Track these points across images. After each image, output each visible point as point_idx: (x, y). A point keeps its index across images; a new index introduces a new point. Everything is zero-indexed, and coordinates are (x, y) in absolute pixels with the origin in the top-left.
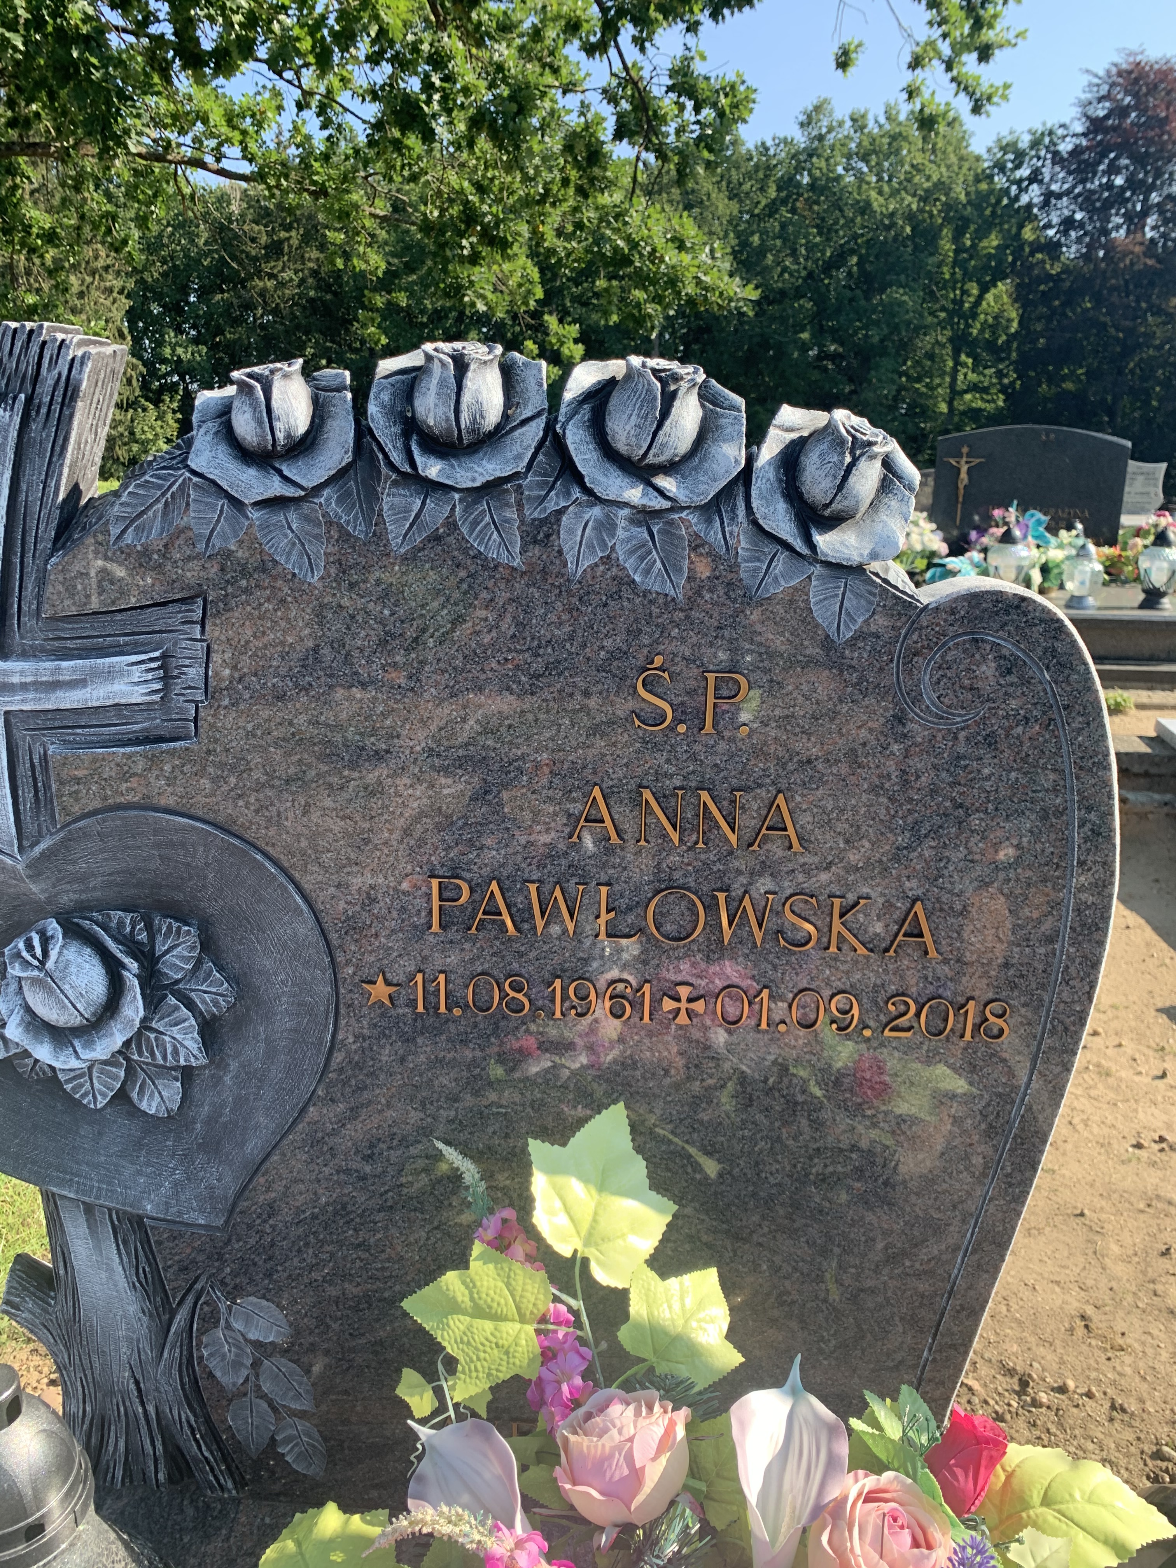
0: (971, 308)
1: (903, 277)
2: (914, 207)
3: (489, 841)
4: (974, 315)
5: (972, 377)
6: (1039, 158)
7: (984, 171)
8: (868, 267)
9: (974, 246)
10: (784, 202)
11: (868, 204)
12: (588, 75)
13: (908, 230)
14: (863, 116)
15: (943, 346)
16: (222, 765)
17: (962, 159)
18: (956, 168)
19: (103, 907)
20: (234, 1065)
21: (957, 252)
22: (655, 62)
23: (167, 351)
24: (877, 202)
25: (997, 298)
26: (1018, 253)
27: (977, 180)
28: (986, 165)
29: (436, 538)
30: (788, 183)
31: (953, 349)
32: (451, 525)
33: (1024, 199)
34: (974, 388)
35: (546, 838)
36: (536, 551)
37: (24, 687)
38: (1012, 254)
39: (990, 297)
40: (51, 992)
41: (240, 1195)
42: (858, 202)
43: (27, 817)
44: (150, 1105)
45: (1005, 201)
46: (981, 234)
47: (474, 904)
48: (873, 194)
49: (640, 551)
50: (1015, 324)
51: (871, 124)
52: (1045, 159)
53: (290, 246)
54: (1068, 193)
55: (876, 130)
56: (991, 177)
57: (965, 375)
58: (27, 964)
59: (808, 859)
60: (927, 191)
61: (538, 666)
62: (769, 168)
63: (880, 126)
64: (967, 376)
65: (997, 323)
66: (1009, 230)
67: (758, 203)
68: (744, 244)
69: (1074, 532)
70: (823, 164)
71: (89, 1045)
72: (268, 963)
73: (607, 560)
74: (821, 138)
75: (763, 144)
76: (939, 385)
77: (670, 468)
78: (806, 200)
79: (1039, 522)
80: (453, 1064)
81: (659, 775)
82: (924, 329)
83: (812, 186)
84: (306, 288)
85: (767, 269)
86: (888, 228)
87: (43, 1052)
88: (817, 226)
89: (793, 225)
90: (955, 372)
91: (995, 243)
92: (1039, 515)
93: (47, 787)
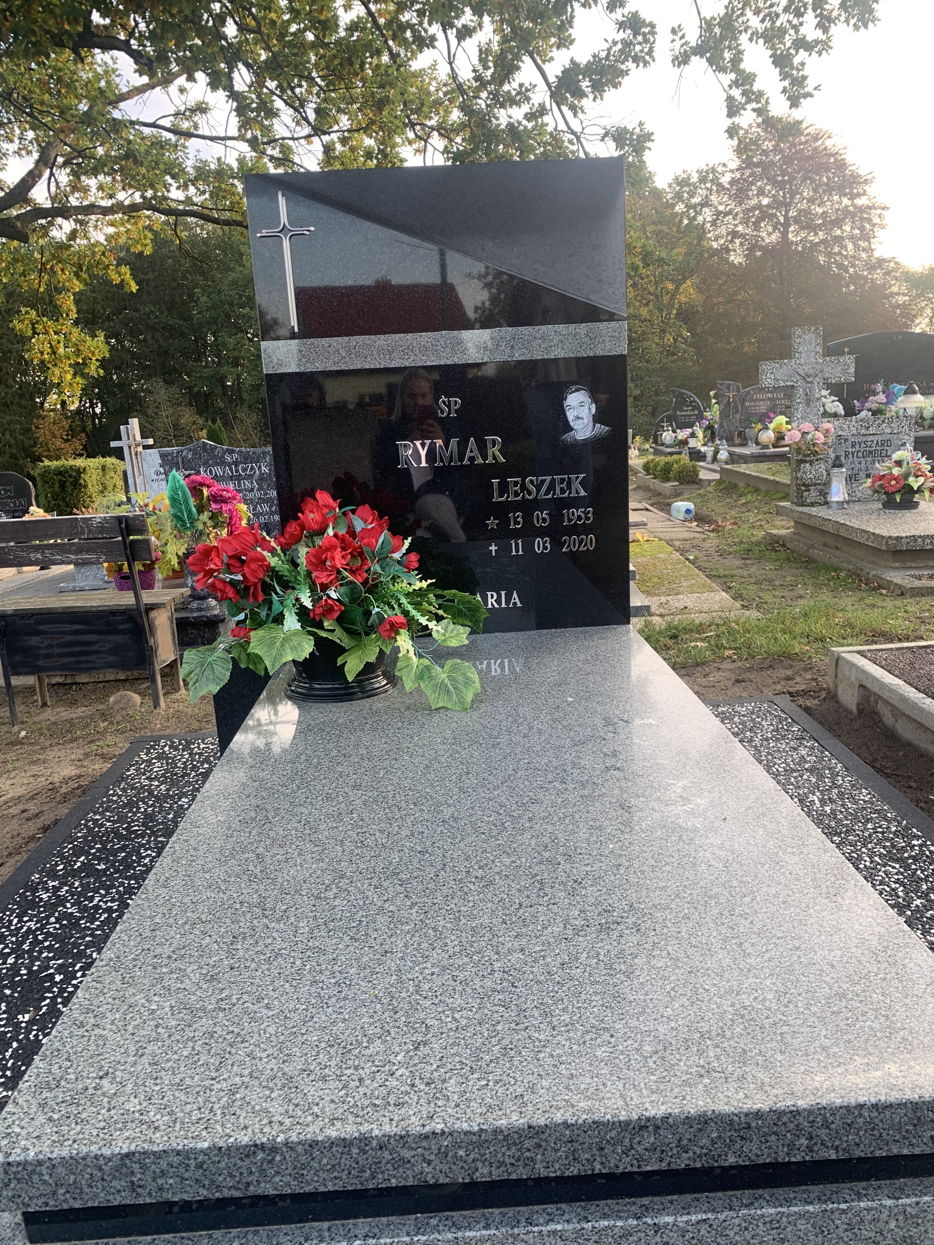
6: (707, 189)
7: (668, 200)
17: (651, 193)
26: (699, 258)
28: (669, 196)
38: (696, 258)
52: (711, 189)
54: (731, 212)
56: (673, 205)
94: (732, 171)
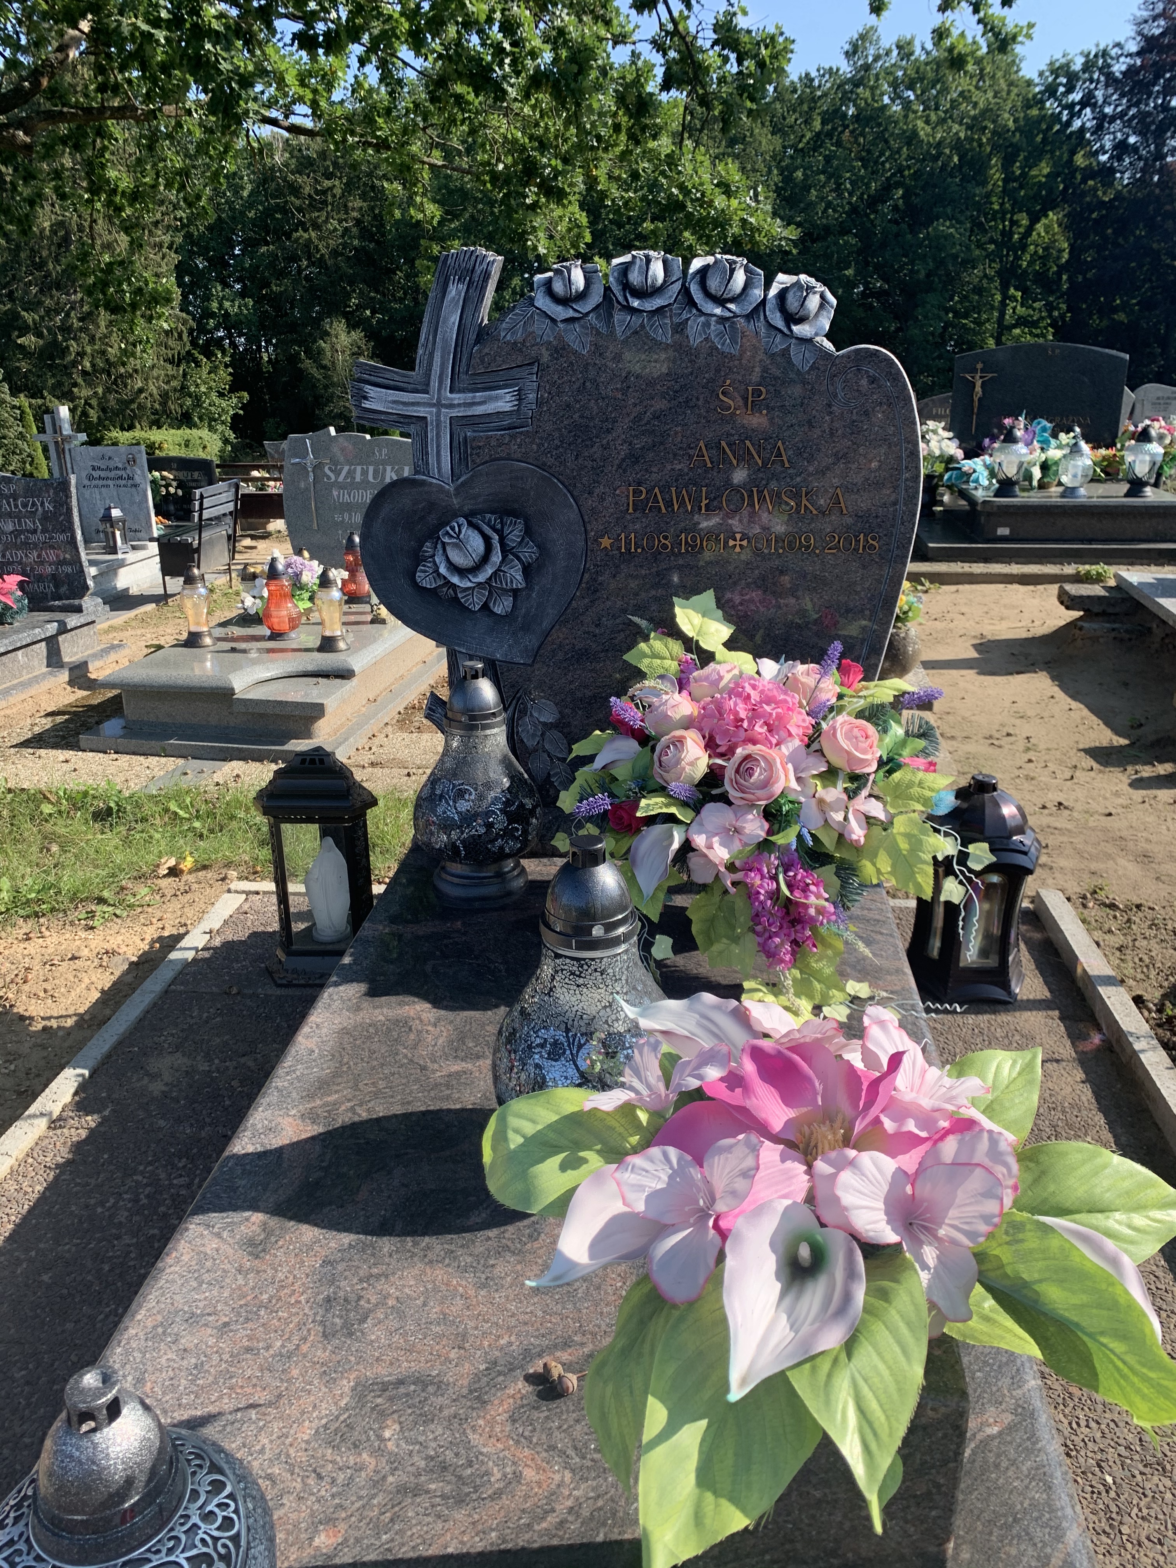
0: (1021, 239)
1: (949, 210)
2: (962, 135)
3: (654, 469)
4: (1024, 247)
5: (1020, 310)
6: (1092, 82)
7: (1035, 95)
8: (916, 201)
9: (1024, 175)
10: (830, 135)
11: (915, 133)
12: (637, 26)
13: (956, 159)
14: (910, 43)
15: (991, 280)
16: (541, 438)
17: (1011, 84)
18: (1004, 94)
19: (482, 512)
20: (537, 588)
21: (1005, 181)
22: (700, 18)
23: (215, 305)
24: (923, 130)
25: (1047, 228)
26: (1069, 180)
27: (1028, 105)
28: (1037, 89)
29: (636, 332)
30: (833, 116)
31: (1001, 284)
32: (642, 326)
33: (1077, 124)
34: (1022, 322)
35: (678, 467)
36: (677, 336)
37: (459, 405)
38: (1063, 181)
39: (1040, 227)
40: (461, 549)
41: (539, 647)
42: (904, 132)
43: (456, 467)
44: (498, 610)
45: (1057, 127)
46: (1032, 161)
47: (647, 499)
48: (920, 124)
49: (720, 335)
50: (1066, 255)
51: (918, 51)
52: (1098, 81)
53: (334, 196)
54: (1123, 114)
55: (923, 57)
56: (1042, 102)
57: (1014, 309)
58: (451, 537)
59: (791, 471)
60: (974, 118)
61: (677, 387)
62: (814, 100)
63: (928, 53)
64: (1016, 309)
65: (1048, 252)
66: (1061, 157)
67: (803, 136)
68: (787, 179)
69: (1072, 434)
70: (868, 94)
71: (475, 576)
72: (555, 536)
73: (706, 339)
74: (867, 67)
75: (807, 75)
76: (988, 320)
77: (732, 300)
78: (852, 132)
79: (1044, 429)
80: (636, 577)
81: (729, 435)
82: (972, 263)
83: (857, 118)
84: (350, 238)
85: (811, 205)
86: (936, 158)
87: (455, 580)
88: (862, 159)
89: (838, 159)
90: (1004, 305)
91: (1046, 171)
92: (1044, 423)
93: (466, 452)
94: (1130, 55)
